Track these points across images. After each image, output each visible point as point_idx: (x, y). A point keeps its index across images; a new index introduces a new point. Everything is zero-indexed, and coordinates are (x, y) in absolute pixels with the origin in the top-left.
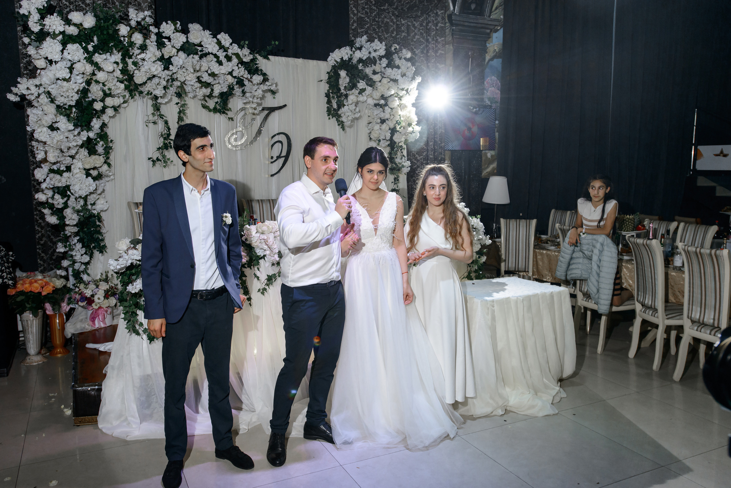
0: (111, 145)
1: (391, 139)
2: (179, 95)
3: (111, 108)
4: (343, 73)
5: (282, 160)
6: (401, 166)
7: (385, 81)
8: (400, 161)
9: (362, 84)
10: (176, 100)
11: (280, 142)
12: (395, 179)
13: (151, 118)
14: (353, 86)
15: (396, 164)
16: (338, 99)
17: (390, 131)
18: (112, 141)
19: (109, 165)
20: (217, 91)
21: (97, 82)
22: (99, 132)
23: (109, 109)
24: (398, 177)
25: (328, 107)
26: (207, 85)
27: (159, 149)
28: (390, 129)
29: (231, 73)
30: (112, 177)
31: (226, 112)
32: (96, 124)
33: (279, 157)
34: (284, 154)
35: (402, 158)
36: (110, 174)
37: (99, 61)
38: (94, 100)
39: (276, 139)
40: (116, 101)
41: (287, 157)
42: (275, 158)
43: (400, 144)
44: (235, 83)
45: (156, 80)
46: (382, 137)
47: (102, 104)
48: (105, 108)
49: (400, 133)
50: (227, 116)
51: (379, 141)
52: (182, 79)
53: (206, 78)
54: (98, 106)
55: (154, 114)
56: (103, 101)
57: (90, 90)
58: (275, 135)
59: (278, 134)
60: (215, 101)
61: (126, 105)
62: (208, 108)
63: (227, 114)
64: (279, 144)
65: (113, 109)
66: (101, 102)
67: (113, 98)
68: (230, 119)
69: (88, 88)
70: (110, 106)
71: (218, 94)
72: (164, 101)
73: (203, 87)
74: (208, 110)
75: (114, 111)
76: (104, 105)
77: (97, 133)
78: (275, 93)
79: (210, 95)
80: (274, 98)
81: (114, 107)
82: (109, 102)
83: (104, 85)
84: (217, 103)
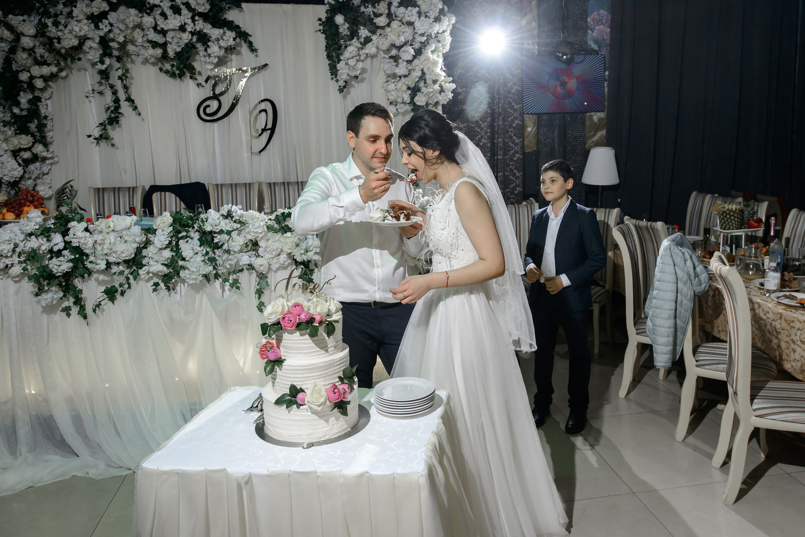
0: (45, 122)
2: (119, 59)
3: (39, 78)
4: (339, 19)
5: (266, 135)
7: (395, 24)
9: (364, 32)
11: (265, 111)
13: (97, 87)
14: (354, 34)
17: (409, 92)
18: (46, 117)
19: (46, 145)
20: (171, 51)
21: (24, 49)
22: (28, 108)
23: (37, 79)
25: (329, 65)
26: (155, 45)
27: (101, 124)
28: (409, 88)
29: (182, 28)
30: (56, 159)
31: (195, 76)
32: (24, 99)
33: (264, 130)
34: (270, 126)
36: (50, 156)
37: (15, 24)
38: (18, 72)
39: (263, 106)
40: (46, 70)
41: (273, 130)
42: (260, 132)
44: (195, 39)
45: (89, 43)
46: (399, 100)
47: (28, 74)
48: (32, 78)
49: (422, 93)
50: (196, 82)
51: (396, 104)
52: (121, 39)
53: (153, 36)
54: (24, 77)
55: (100, 83)
56: (29, 71)
57: (14, 59)
58: (259, 103)
59: (262, 101)
60: (172, 63)
61: (63, 74)
62: (167, 72)
63: (196, 79)
64: (263, 114)
65: (42, 80)
66: (27, 71)
67: (41, 67)
68: (199, 85)
69: (12, 56)
70: (38, 76)
71: (174, 55)
72: (104, 67)
73: (150, 48)
74: (169, 75)
75: (44, 81)
76: (31, 75)
77: (27, 109)
78: (257, 50)
79: (165, 57)
80: (256, 56)
81: (42, 77)
82: (36, 71)
83: (35, 52)
84: (173, 66)
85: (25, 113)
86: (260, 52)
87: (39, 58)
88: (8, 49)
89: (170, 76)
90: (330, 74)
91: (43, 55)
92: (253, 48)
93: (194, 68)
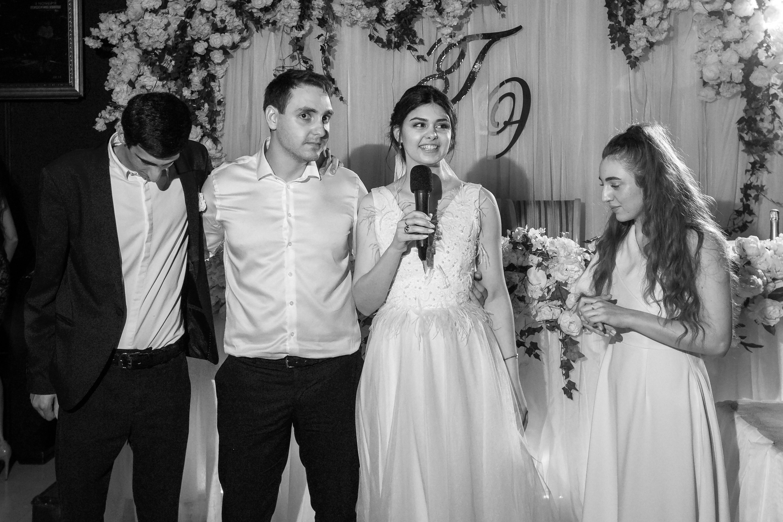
0: (218, 108)
1: (746, 80)
2: (322, 23)
3: (218, 49)
5: (513, 129)
6: (771, 136)
8: (770, 127)
10: (318, 30)
11: (512, 95)
12: (754, 164)
15: (759, 132)
16: (625, 7)
17: (742, 65)
19: (216, 141)
20: (390, 10)
21: (203, 11)
22: (200, 89)
23: (216, 51)
24: (763, 159)
25: (610, 27)
28: (741, 60)
31: (415, 46)
32: (197, 77)
33: (507, 124)
34: (517, 117)
35: (772, 122)
38: (194, 41)
39: (508, 88)
40: (227, 39)
41: (522, 123)
42: (502, 126)
43: (772, 91)
46: (725, 79)
47: (206, 45)
48: (209, 49)
49: (766, 67)
50: (417, 54)
51: (719, 85)
54: (200, 48)
55: (293, 57)
56: (207, 41)
57: (190, 25)
58: (502, 84)
59: (508, 81)
60: (389, 28)
61: (246, 44)
62: (378, 40)
63: (416, 50)
64: (508, 99)
65: (221, 51)
66: (205, 41)
67: (223, 34)
68: (420, 58)
69: (188, 20)
70: (218, 47)
71: (394, 16)
72: (300, 34)
73: (364, 6)
74: (381, 45)
75: (224, 54)
76: (209, 46)
77: (198, 91)
78: (506, 7)
79: (380, 19)
80: (503, 16)
81: (223, 48)
82: (217, 40)
83: (214, 15)
84: (390, 31)
85: (195, 96)
86: (508, 12)
87: (219, 24)
88: (185, 13)
89: (383, 46)
90: (610, 41)
91: (224, 18)
92: (500, 5)
93: (414, 34)
